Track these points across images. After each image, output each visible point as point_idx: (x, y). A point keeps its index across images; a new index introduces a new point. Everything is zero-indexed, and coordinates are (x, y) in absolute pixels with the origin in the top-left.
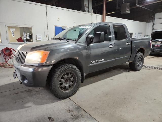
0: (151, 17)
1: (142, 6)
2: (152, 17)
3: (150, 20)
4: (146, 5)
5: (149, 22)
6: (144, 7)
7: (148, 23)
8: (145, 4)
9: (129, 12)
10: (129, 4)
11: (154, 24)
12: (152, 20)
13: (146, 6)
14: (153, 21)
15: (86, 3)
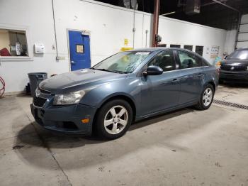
0: (233, 21)
2: (236, 20)
3: (233, 26)
5: (230, 30)
7: (229, 32)
9: (198, 12)
11: (238, 33)
14: (238, 29)
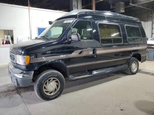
0: (149, 16)
1: (138, 5)
2: (151, 15)
3: (149, 19)
4: (142, 3)
6: (140, 6)
8: (140, 3)
9: (124, 11)
10: (124, 3)
11: (153, 23)
12: (151, 19)
13: (142, 5)
15: (74, 3)
